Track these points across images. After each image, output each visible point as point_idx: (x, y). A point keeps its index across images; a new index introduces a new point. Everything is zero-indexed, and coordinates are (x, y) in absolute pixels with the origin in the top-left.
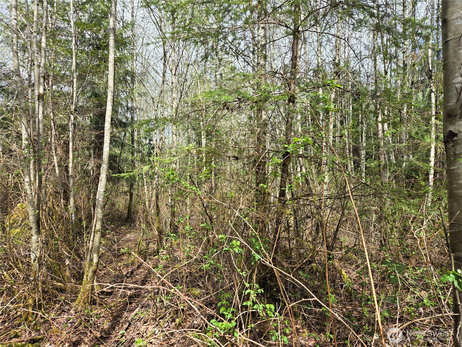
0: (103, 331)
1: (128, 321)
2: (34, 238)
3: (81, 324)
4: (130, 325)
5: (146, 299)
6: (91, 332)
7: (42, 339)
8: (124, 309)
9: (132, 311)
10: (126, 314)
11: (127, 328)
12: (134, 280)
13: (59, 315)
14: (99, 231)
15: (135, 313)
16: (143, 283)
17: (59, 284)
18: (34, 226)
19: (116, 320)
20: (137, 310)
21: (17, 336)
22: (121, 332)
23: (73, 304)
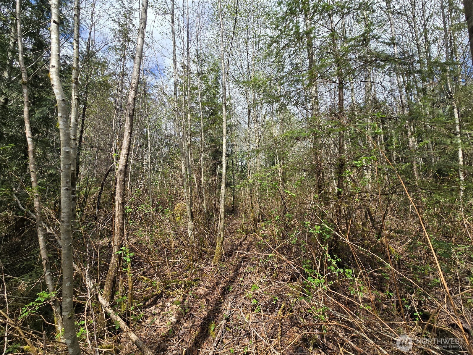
0: (230, 277)
1: (244, 273)
2: (190, 222)
3: (217, 272)
4: (245, 275)
5: (251, 260)
6: (224, 277)
7: (199, 279)
8: (240, 265)
9: (244, 267)
10: (241, 268)
11: (244, 277)
12: (243, 248)
13: (206, 266)
14: (223, 218)
15: (247, 268)
16: (248, 250)
17: (204, 249)
18: (190, 216)
19: (236, 271)
20: (248, 266)
21: (186, 277)
22: (240, 279)
23: (213, 260)
